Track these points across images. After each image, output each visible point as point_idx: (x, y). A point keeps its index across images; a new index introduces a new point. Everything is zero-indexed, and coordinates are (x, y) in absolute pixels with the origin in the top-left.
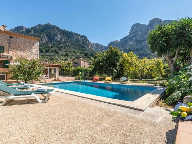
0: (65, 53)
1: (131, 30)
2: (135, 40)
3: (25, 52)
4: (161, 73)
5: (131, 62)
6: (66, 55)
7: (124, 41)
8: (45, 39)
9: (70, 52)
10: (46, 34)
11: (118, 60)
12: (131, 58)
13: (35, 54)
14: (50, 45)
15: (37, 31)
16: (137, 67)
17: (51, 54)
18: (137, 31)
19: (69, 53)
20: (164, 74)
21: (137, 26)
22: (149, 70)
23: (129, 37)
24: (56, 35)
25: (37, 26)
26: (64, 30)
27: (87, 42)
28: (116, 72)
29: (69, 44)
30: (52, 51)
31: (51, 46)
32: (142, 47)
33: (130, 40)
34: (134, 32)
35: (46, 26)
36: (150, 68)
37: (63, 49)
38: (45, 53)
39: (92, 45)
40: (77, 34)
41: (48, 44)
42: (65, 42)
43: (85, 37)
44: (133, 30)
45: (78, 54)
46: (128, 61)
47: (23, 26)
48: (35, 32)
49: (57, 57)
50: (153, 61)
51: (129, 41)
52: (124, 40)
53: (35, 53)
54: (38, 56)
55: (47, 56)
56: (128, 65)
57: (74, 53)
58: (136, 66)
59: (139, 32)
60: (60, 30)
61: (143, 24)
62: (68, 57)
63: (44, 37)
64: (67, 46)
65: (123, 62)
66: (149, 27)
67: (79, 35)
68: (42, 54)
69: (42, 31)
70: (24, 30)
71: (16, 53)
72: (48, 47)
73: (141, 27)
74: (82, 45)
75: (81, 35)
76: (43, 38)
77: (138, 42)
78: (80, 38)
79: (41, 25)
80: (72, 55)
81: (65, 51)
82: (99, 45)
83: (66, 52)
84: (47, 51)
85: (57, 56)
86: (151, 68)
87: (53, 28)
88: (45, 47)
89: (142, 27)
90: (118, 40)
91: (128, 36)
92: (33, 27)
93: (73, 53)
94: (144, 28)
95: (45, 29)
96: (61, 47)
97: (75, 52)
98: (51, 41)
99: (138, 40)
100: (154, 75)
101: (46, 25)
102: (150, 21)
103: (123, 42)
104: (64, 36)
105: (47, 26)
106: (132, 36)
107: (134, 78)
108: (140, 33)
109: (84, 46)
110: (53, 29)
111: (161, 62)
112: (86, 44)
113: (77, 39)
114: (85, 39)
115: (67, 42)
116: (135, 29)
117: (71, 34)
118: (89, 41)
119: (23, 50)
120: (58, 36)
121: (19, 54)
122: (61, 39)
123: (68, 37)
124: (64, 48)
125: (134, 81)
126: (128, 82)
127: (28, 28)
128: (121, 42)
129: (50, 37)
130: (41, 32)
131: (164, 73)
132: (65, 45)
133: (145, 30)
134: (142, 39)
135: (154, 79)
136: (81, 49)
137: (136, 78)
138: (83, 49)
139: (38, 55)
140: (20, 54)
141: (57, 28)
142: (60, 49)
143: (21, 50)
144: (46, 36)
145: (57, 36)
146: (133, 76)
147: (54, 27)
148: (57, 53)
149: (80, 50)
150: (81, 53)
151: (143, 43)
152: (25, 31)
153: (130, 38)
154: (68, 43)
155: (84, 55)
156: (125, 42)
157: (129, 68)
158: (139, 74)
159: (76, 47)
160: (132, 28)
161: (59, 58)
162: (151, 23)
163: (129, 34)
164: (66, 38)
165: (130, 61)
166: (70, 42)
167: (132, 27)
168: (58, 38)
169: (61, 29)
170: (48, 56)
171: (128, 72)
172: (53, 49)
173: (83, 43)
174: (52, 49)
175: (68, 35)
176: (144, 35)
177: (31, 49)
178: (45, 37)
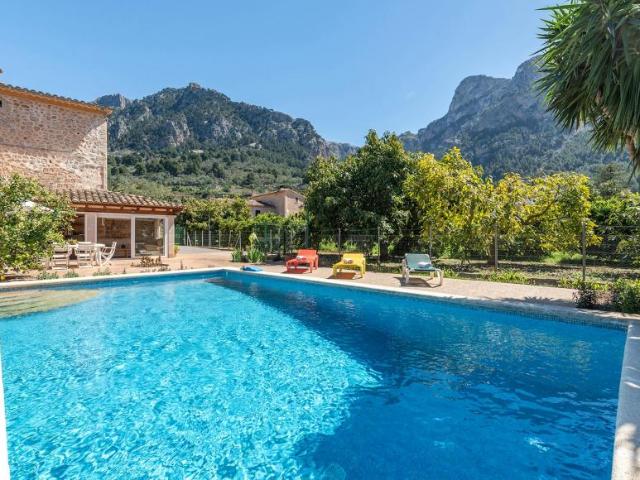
0: (243, 175)
1: (454, 98)
2: (468, 129)
3: (50, 158)
4: (581, 236)
5: (453, 190)
6: (247, 182)
7: (430, 136)
8: (185, 133)
9: (259, 171)
10: (188, 118)
11: (397, 184)
12: (455, 175)
13: (93, 167)
14: (201, 151)
15: (161, 110)
16: (480, 210)
17: (202, 178)
18: (475, 101)
19: (256, 175)
20: (597, 240)
21: (475, 84)
22: (526, 223)
23: (448, 120)
24: (217, 119)
25: (160, 93)
26: (242, 103)
27: (314, 139)
28: (392, 231)
29: (256, 148)
30: (204, 169)
31: (203, 156)
32: (493, 151)
33: (451, 129)
34: (467, 105)
35: (187, 93)
36: (530, 217)
37: (238, 164)
38: (183, 175)
39: (327, 149)
40: (280, 114)
41: (193, 148)
42: (245, 142)
43: (306, 123)
44: (461, 100)
45: (285, 178)
46: (439, 183)
47: (118, 95)
48: (154, 113)
49: (219, 189)
50: (545, 188)
51: (447, 133)
52: (433, 132)
53: (91, 163)
54: (102, 174)
55: (190, 184)
56: (439, 204)
57: (272, 176)
58: (473, 207)
59: (481, 103)
60: (230, 103)
61: (495, 76)
62: (251, 188)
63: (181, 127)
64: (250, 155)
65: (417, 190)
66: (518, 85)
67: (288, 119)
68: (176, 180)
69: (176, 108)
70: (123, 106)
71: (13, 163)
72: (193, 157)
73: (488, 86)
74: (297, 148)
75: (294, 117)
76: (178, 131)
77: (476, 138)
78: (290, 127)
79: (174, 91)
80: (266, 181)
81: (245, 171)
82: (352, 148)
83: (246, 173)
84: (189, 171)
85: (220, 184)
86: (538, 215)
87: (209, 100)
88: (183, 158)
89: (491, 86)
90: (412, 132)
91: (444, 119)
92: (149, 97)
93: (267, 175)
94: (500, 90)
95: (184, 101)
96: (233, 157)
97: (275, 174)
98: (201, 140)
99: (480, 129)
100: (548, 245)
101: (186, 90)
102: (520, 67)
103: (428, 138)
104: (243, 123)
105: (191, 92)
106: (458, 116)
107: (467, 258)
108: (486, 107)
109: (305, 152)
110: (207, 103)
111: (582, 191)
112: (310, 145)
113: (282, 131)
114: (305, 130)
115: (252, 142)
116: (471, 93)
117: (264, 115)
118: (318, 137)
119: (43, 151)
120: (225, 123)
121: (27, 165)
122: (231, 131)
123: (255, 126)
124: (242, 161)
125: (463, 272)
126: (436, 276)
127: (135, 102)
128: (423, 139)
129: (198, 125)
130: (172, 112)
131: (595, 237)
132: (244, 149)
133: (502, 98)
134: (493, 127)
135: (549, 262)
136: (293, 161)
137: (475, 255)
138: (301, 162)
139: (102, 169)
140: (31, 167)
141: (222, 98)
142: (229, 164)
143: (37, 149)
144: (188, 124)
145: (219, 125)
146: (461, 248)
147: (212, 95)
148: (219, 175)
149: (290, 165)
150: (294, 176)
151: (495, 141)
152: (125, 110)
153: (452, 125)
154: (253, 145)
155: (301, 179)
156: (435, 138)
157: (442, 215)
158: (487, 241)
159: (279, 156)
160: (457, 92)
161: (227, 191)
162: (522, 72)
163: (450, 111)
164: (246, 130)
165: (449, 183)
166: (261, 142)
167: (459, 88)
168: (222, 128)
169: (233, 100)
170: (193, 185)
171: (439, 233)
172: (208, 164)
173: (300, 143)
174: (203, 164)
175: (255, 118)
176: (497, 114)
177: (76, 146)
178: (185, 127)
